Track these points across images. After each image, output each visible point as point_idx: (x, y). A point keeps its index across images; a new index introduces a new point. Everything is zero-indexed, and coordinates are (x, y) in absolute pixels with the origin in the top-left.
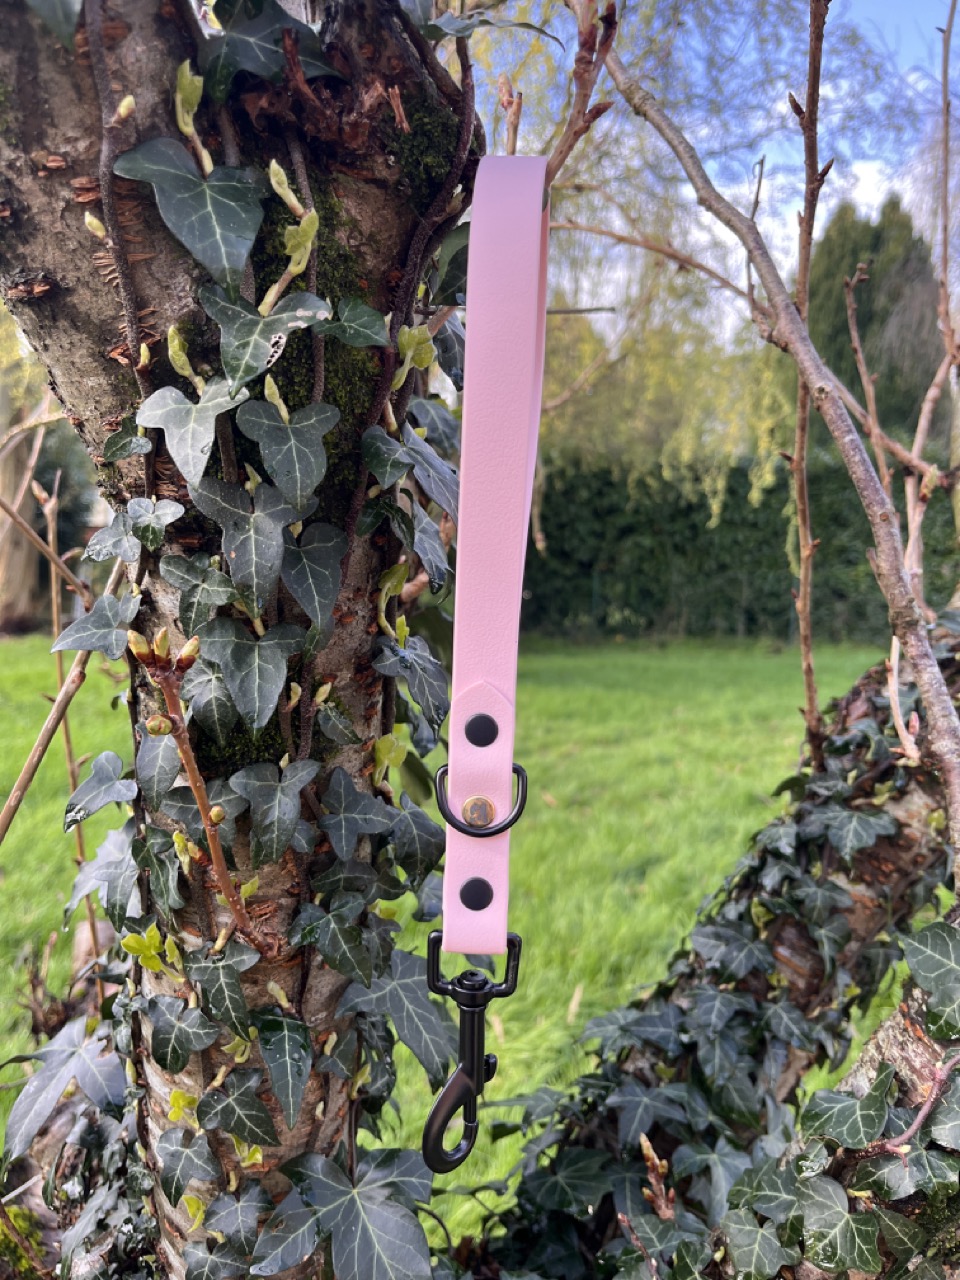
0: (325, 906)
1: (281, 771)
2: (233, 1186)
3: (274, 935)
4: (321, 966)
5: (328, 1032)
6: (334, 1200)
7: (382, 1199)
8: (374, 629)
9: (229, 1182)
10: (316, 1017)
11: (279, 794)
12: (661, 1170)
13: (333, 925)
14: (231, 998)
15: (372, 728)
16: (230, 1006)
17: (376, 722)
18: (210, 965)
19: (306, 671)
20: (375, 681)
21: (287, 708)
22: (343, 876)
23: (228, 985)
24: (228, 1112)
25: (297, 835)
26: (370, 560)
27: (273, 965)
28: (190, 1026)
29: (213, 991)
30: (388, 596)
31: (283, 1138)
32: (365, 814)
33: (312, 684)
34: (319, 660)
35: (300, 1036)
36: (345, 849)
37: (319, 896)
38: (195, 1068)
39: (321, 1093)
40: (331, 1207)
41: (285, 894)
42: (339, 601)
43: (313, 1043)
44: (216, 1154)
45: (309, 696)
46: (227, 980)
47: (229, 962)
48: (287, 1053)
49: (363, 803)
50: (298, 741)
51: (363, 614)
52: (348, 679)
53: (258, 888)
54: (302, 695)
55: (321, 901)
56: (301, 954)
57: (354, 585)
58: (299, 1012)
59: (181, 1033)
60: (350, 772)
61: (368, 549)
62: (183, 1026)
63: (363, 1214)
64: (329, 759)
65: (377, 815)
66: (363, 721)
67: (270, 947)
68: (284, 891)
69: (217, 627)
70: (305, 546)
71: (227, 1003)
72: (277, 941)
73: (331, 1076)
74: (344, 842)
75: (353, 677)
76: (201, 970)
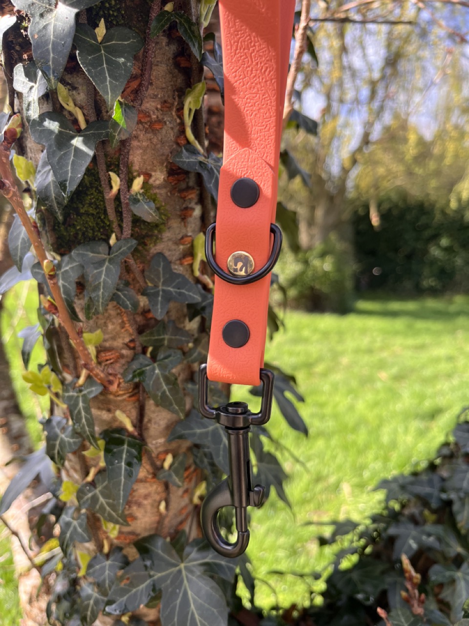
0: (154, 358)
1: (110, 247)
2: (106, 549)
3: (115, 375)
5: (166, 452)
6: (167, 569)
7: (198, 573)
8: (183, 142)
9: (103, 546)
10: (156, 442)
11: (107, 263)
12: (416, 580)
13: (157, 371)
15: (189, 229)
16: (85, 423)
17: (193, 225)
18: (75, 394)
19: (122, 164)
20: (188, 188)
21: (110, 195)
22: (167, 337)
23: (84, 408)
24: (94, 499)
25: (122, 297)
26: (175, 79)
27: (119, 398)
28: (67, 437)
29: (76, 412)
30: (190, 110)
31: (139, 522)
32: (179, 289)
33: (129, 177)
34: (135, 159)
35: (136, 450)
36: (160, 310)
37: (150, 349)
38: (78, 467)
39: (164, 495)
40: (164, 574)
41: (125, 346)
42: (148, 109)
43: (155, 459)
44: (93, 525)
45: (126, 186)
46: (84, 405)
47: (85, 392)
48: (124, 460)
49: (177, 281)
50: (121, 223)
51: (171, 125)
52: (162, 180)
53: (105, 340)
54: (120, 185)
55: (151, 353)
56: (139, 392)
57: (161, 98)
58: (141, 435)
59: (62, 441)
60: (169, 258)
61: (172, 68)
62: (63, 436)
63: (185, 582)
64: (150, 244)
65: (189, 290)
66: (179, 220)
67: (111, 383)
68: (124, 344)
69: (47, 119)
70: (105, 43)
71: (84, 420)
72: (118, 380)
73: (170, 485)
74: (159, 306)
75: (166, 179)
76: (70, 398)
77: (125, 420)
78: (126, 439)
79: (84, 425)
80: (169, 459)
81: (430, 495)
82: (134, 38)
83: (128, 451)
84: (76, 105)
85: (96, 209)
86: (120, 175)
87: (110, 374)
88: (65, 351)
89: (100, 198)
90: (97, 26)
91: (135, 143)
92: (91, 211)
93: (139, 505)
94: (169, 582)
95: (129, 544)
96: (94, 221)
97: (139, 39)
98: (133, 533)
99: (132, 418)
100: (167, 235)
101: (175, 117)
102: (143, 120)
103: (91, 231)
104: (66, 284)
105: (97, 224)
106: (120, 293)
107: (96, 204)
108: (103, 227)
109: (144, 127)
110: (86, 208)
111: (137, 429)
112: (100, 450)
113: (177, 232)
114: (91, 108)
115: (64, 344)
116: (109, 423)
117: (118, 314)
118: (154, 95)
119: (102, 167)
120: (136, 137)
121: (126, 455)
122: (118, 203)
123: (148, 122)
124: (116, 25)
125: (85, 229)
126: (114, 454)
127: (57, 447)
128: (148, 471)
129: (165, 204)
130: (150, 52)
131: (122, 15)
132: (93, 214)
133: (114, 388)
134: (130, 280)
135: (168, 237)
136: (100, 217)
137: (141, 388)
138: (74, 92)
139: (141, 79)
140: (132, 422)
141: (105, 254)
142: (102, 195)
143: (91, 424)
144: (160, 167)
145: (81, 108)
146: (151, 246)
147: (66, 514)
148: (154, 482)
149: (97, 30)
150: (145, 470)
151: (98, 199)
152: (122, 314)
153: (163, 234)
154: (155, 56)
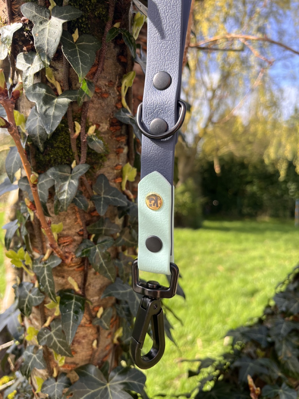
0: (95, 241)
1: (72, 169)
2: (55, 374)
4: (95, 274)
5: (99, 306)
6: (98, 387)
7: (119, 390)
8: (120, 106)
9: (53, 372)
10: (93, 298)
11: (70, 179)
12: (257, 392)
14: (49, 281)
15: (120, 161)
16: (48, 285)
17: (123, 159)
18: (42, 266)
19: (83, 117)
20: (121, 135)
21: (74, 136)
22: (104, 228)
23: (48, 275)
24: (50, 338)
25: (78, 200)
26: (117, 68)
27: (71, 269)
28: (33, 295)
29: (42, 277)
30: (125, 87)
31: (78, 355)
32: (114, 197)
33: (86, 126)
34: (91, 115)
35: (81, 303)
36: (102, 210)
37: (93, 236)
38: (39, 317)
39: (96, 336)
40: (96, 390)
41: (77, 234)
42: (100, 85)
43: (92, 311)
44: (47, 358)
45: (84, 131)
46: (48, 272)
47: (49, 264)
48: (72, 310)
49: (113, 192)
50: (80, 154)
51: (113, 96)
52: (106, 129)
53: (64, 230)
54: (81, 130)
55: (94, 239)
56: (84, 265)
57: (108, 79)
58: (84, 293)
59: (30, 298)
60: (108, 178)
61: (116, 62)
62: (31, 295)
63: (110, 395)
64: (97, 168)
65: (120, 198)
66: (115, 154)
67: (67, 258)
68: (76, 233)
69: (38, 87)
70: (78, 43)
71: (47, 283)
72: (71, 256)
73: (101, 329)
74: (102, 207)
75: (109, 128)
76: (38, 268)
77: (74, 284)
78: (74, 296)
79: (47, 286)
80: (101, 311)
81: (261, 339)
82: (96, 41)
83: (75, 304)
84: (56, 80)
85: (64, 144)
86: (81, 124)
87: (67, 252)
88: (37, 237)
89: (67, 138)
90: (74, 33)
91: (91, 105)
92: (61, 145)
93: (79, 343)
94: (99, 396)
95: (71, 371)
96: (62, 152)
97: (99, 42)
98: (74, 363)
99: (79, 282)
100: (107, 163)
101: (116, 91)
102: (97, 91)
103: (60, 159)
104: (42, 192)
105: (64, 154)
106: (77, 198)
107: (64, 142)
108: (68, 156)
109: (97, 95)
110: (57, 144)
111: (81, 290)
112: (57, 303)
113: (113, 162)
114: (66, 82)
115: (36, 232)
116: (63, 286)
117: (73, 213)
118: (105, 77)
119: (70, 118)
120: (92, 101)
121: (74, 306)
122: (78, 141)
123: (100, 92)
124: (85, 33)
125: (56, 157)
126: (66, 306)
127: (26, 302)
128: (86, 319)
129: (107, 143)
130: (104, 51)
131: (89, 28)
132: (62, 148)
133: (68, 261)
134: (83, 191)
135: (108, 164)
136: (66, 150)
137: (86, 262)
138: (56, 72)
139: (98, 67)
140: (78, 285)
141: (68, 173)
142: (68, 136)
143: (52, 285)
144: (106, 121)
145: (59, 82)
146: (98, 169)
147: (28, 350)
148: (90, 327)
149: (73, 35)
150: (85, 318)
151: (66, 138)
152: (76, 213)
153: (105, 163)
154: (107, 54)
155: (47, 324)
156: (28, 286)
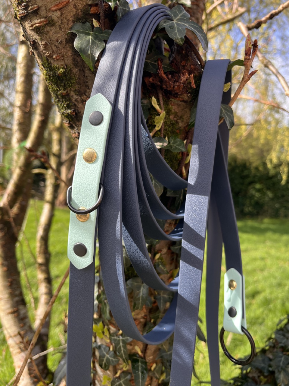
5: (153, 363)
10: (149, 358)
14: (123, 350)
17: (173, 266)
18: (118, 338)
23: (123, 346)
28: (111, 357)
29: (118, 347)
35: (144, 365)
38: (112, 370)
43: (148, 366)
47: (123, 338)
48: (140, 371)
52: (166, 251)
58: (144, 356)
62: (108, 356)
66: (170, 264)
71: (122, 352)
73: (153, 377)
74: (162, 305)
76: (115, 340)
77: (138, 350)
78: (140, 359)
79: (122, 354)
80: (154, 366)
81: (264, 368)
83: (141, 366)
111: (143, 354)
116: (131, 351)
121: (141, 368)
126: (136, 368)
127: (105, 361)
140: (141, 350)
141: (141, 283)
143: (126, 354)
144: (165, 247)
155: (118, 375)
156: (105, 349)
